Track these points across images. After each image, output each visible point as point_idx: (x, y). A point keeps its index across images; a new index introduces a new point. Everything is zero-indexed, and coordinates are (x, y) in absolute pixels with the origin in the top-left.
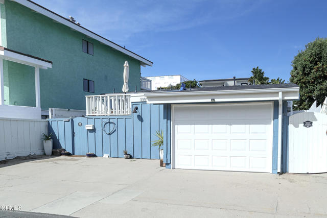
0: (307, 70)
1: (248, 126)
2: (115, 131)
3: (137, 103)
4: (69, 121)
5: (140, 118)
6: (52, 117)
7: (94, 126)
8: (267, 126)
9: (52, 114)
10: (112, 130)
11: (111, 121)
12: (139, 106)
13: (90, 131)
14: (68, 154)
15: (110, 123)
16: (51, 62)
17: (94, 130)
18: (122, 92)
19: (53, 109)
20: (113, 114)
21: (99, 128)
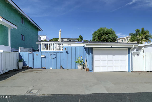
0: (99, 38)
1: (120, 56)
2: (56, 57)
3: (66, 46)
4: (31, 53)
5: (67, 52)
6: (20, 51)
7: (45, 56)
8: (126, 56)
9: (20, 50)
10: (54, 57)
11: (54, 53)
12: (67, 48)
13: (43, 58)
14: (31, 68)
15: (53, 54)
16: (17, 26)
17: (45, 57)
18: (59, 42)
19: (21, 47)
20: (54, 50)
21: (47, 56)
